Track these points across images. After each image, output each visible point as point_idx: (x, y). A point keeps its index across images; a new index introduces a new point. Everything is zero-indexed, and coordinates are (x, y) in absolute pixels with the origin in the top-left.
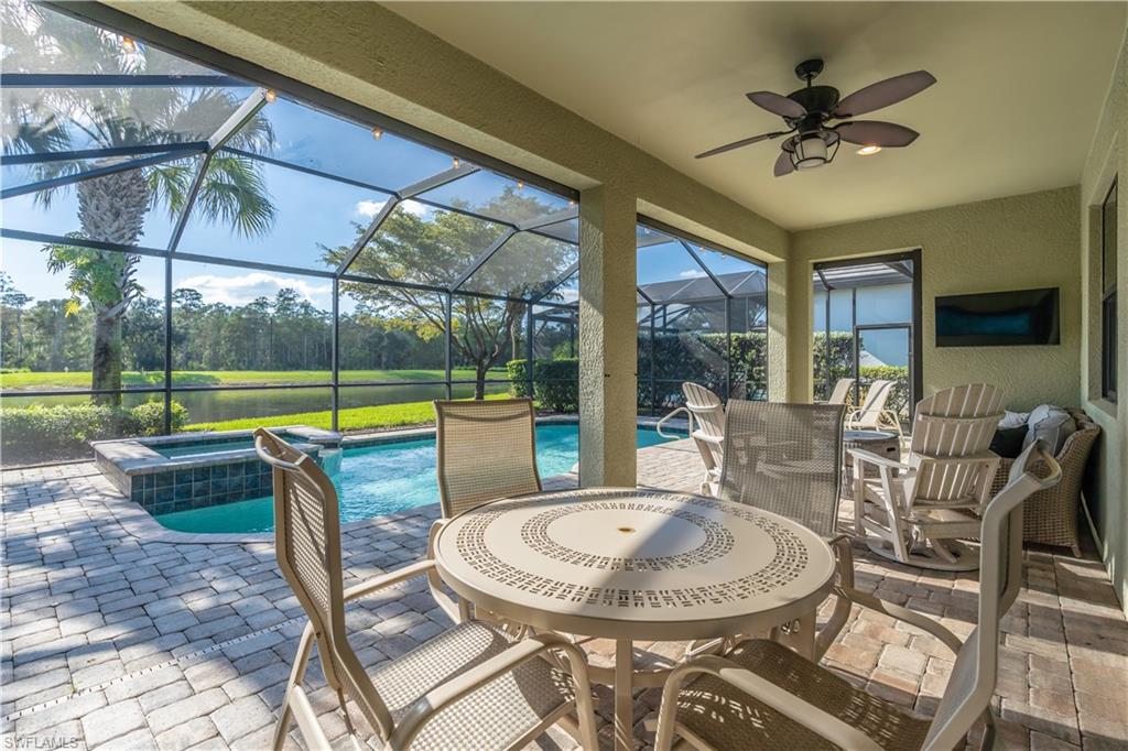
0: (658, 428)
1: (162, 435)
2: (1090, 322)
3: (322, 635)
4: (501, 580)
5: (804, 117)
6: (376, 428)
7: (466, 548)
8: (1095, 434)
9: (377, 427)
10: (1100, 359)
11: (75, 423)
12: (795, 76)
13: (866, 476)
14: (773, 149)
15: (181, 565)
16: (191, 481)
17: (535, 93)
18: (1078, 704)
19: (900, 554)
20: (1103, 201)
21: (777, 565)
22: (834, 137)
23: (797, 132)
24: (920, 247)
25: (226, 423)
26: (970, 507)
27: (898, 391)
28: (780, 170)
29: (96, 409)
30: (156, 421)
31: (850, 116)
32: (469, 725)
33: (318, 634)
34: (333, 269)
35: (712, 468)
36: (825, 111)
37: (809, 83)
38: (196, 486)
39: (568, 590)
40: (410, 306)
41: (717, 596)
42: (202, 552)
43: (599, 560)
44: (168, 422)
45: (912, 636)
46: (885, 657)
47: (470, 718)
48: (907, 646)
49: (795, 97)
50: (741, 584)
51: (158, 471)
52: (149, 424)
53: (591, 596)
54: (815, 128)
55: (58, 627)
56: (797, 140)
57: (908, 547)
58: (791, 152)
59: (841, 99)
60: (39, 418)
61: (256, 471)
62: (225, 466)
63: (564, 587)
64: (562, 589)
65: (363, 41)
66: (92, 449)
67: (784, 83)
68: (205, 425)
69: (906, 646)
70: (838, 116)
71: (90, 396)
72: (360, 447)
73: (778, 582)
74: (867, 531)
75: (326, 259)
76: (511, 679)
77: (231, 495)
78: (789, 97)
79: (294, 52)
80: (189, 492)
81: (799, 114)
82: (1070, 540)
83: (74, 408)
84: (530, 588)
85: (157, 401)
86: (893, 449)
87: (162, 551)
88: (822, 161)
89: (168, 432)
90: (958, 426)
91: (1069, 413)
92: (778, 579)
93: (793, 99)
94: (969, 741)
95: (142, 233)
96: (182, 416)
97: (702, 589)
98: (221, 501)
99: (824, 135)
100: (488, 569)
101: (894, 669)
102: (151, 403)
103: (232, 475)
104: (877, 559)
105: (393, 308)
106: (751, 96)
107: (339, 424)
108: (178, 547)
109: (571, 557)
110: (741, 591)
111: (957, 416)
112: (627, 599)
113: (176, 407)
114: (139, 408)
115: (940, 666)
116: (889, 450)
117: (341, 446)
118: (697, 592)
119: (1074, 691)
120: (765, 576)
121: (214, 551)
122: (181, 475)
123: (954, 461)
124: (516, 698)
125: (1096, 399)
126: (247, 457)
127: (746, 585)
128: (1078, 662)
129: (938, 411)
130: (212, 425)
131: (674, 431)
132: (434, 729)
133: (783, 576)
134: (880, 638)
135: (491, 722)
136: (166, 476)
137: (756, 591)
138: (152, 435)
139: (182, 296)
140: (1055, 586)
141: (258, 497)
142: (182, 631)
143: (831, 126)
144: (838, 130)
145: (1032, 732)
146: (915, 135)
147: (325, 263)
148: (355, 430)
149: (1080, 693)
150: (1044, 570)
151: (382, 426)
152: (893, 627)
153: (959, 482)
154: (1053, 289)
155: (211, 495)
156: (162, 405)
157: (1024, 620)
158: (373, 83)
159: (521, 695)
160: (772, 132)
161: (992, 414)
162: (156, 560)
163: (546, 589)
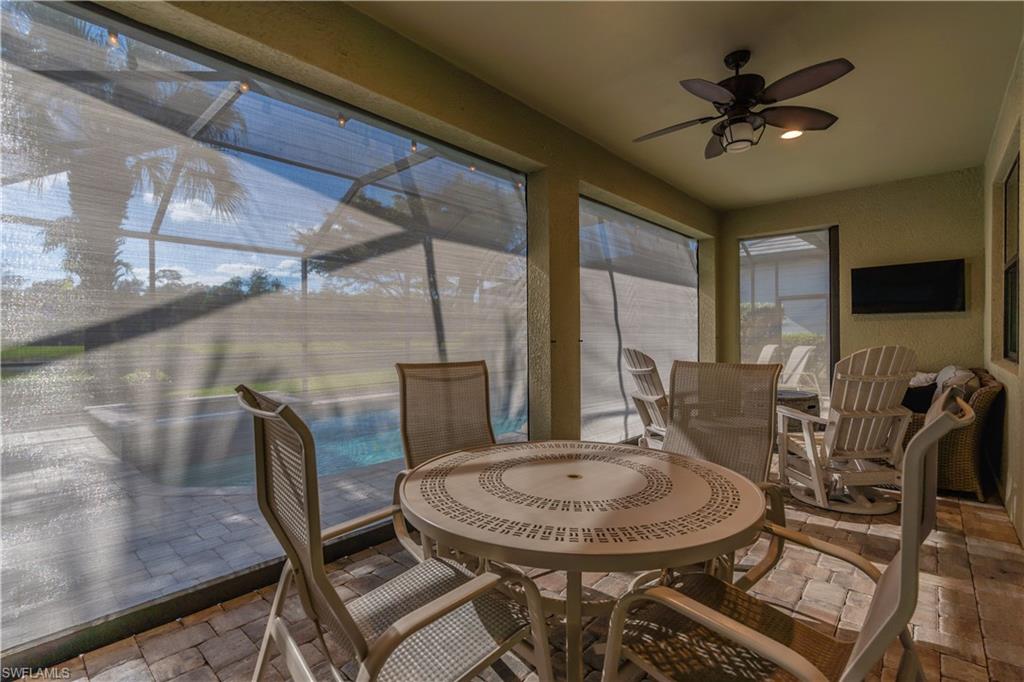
2: (993, 290)
3: (300, 571)
4: (462, 520)
5: (732, 102)
7: (430, 493)
8: (997, 390)
10: (1002, 324)
12: (724, 65)
13: (789, 431)
14: (705, 133)
15: (169, 515)
18: (984, 632)
19: (820, 500)
20: (1005, 178)
21: (712, 506)
22: (760, 121)
23: (726, 117)
24: (837, 223)
26: (884, 456)
27: (817, 356)
28: (711, 152)
29: (88, 377)
31: (775, 101)
32: (434, 651)
33: (297, 571)
34: (301, 249)
35: (649, 424)
36: (752, 97)
37: (737, 72)
39: (523, 528)
40: (372, 283)
41: (659, 532)
42: (187, 504)
43: (550, 503)
45: (832, 572)
46: (808, 591)
47: (436, 644)
49: (724, 84)
50: (680, 521)
53: (545, 533)
54: (743, 113)
56: (726, 124)
57: (827, 494)
58: (721, 135)
59: (766, 86)
63: (519, 526)
64: (517, 528)
65: (328, 35)
66: (86, 414)
67: (714, 71)
68: (188, 392)
69: (827, 581)
70: (764, 102)
73: (714, 520)
74: (791, 479)
75: (294, 240)
76: (471, 609)
78: (719, 84)
79: (265, 46)
81: (727, 100)
82: (975, 486)
83: (68, 378)
84: (489, 527)
85: (143, 370)
86: (814, 407)
88: (749, 143)
90: (873, 385)
91: (973, 372)
92: (713, 518)
93: (723, 86)
94: (885, 663)
95: (127, 218)
96: (166, 383)
97: (645, 527)
99: (750, 119)
100: (450, 511)
101: (817, 601)
102: (138, 372)
104: (800, 506)
105: (356, 284)
106: (684, 84)
108: (166, 500)
109: (525, 500)
110: (680, 528)
111: (872, 374)
112: (577, 535)
113: (161, 375)
114: (128, 377)
115: (858, 599)
116: (810, 407)
118: (641, 529)
119: (980, 619)
120: (702, 514)
121: (197, 502)
123: (870, 415)
124: (477, 626)
125: (998, 360)
127: (685, 523)
128: (983, 594)
129: (855, 371)
132: (403, 653)
133: (718, 514)
134: (804, 574)
135: (454, 648)
137: (695, 528)
139: (164, 276)
140: (960, 527)
143: (758, 111)
144: (763, 115)
145: (943, 656)
146: (834, 119)
147: (293, 244)
149: (985, 621)
150: (951, 513)
152: (815, 565)
153: (873, 434)
154: (959, 260)
156: (148, 374)
157: (933, 558)
159: (481, 624)
160: (704, 117)
161: (905, 372)
163: (503, 528)
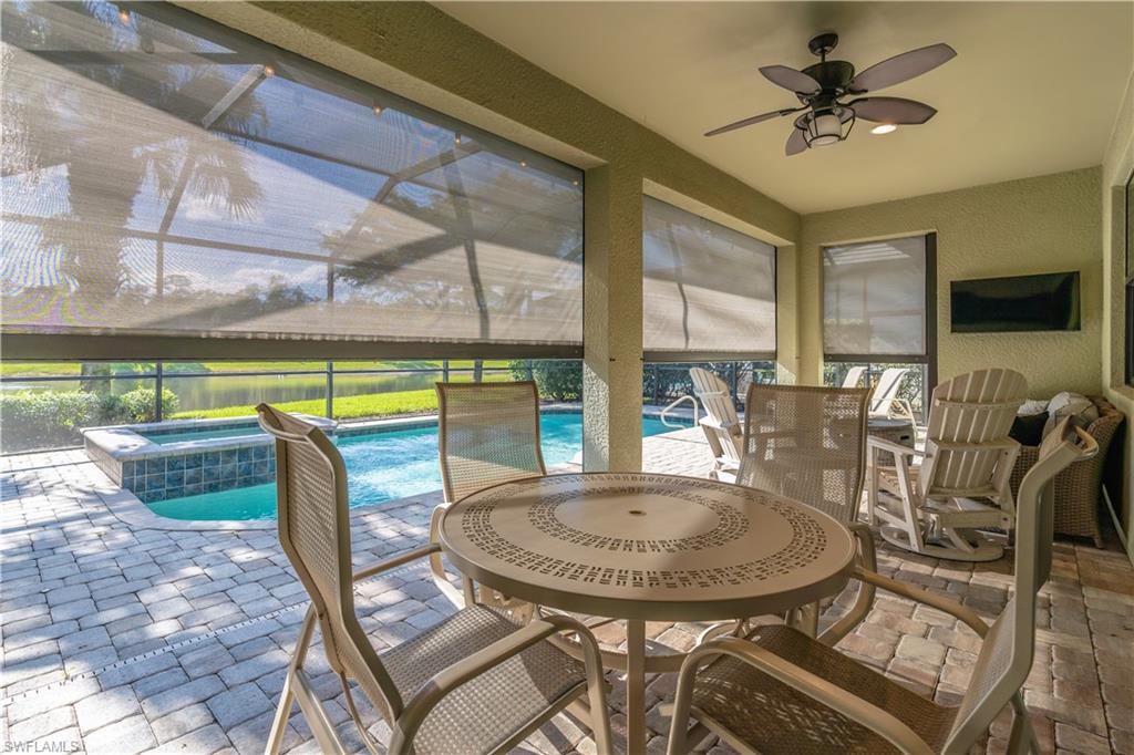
0: (662, 418)
1: (153, 421)
2: (1112, 306)
3: (325, 616)
4: (510, 561)
5: (817, 93)
6: (370, 416)
7: (473, 529)
8: (1119, 421)
9: (372, 415)
10: (1123, 345)
11: (63, 409)
12: (809, 50)
13: (880, 464)
14: (787, 125)
15: (174, 552)
16: (183, 468)
17: (539, 69)
18: (1104, 697)
19: (914, 545)
20: (1126, 181)
21: (795, 548)
22: (848, 113)
23: (810, 109)
24: (935, 230)
25: (218, 411)
26: (988, 495)
27: (910, 380)
28: (792, 149)
29: (85, 395)
30: (146, 408)
31: (866, 91)
32: (477, 710)
33: (322, 616)
34: (327, 254)
35: (720, 456)
36: (841, 87)
37: (823, 58)
38: (188, 473)
39: (580, 571)
40: (407, 292)
41: (735, 577)
42: (195, 539)
43: (610, 543)
44: (158, 409)
45: (929, 626)
46: (902, 648)
47: (479, 702)
48: (925, 636)
49: (809, 71)
50: (759, 565)
51: (150, 457)
52: (139, 411)
53: (604, 576)
54: (829, 104)
55: (49, 613)
56: (810, 117)
57: (924, 538)
58: (804, 129)
59: (856, 75)
60: (27, 405)
61: (249, 458)
62: (217, 452)
63: (576, 568)
64: (573, 569)
65: (365, 13)
66: (82, 436)
67: (798, 57)
68: (196, 413)
70: (853, 92)
71: (79, 382)
72: (354, 435)
73: (797, 564)
75: (320, 244)
76: (520, 663)
77: (224, 483)
78: (803, 71)
79: (294, 24)
80: (180, 480)
81: (813, 90)
82: (1092, 529)
83: (63, 395)
84: (541, 568)
85: (146, 387)
86: (907, 437)
87: (154, 537)
88: (835, 139)
89: (159, 419)
90: (977, 412)
91: (1090, 400)
92: (796, 561)
93: (807, 74)
94: (992, 732)
95: (132, 216)
96: (172, 403)
97: (719, 571)
98: (213, 488)
99: (838, 111)
100: (496, 550)
101: (913, 660)
102: (141, 389)
103: (225, 462)
104: (892, 550)
105: (388, 294)
106: (763, 71)
107: (334, 412)
108: (171, 534)
109: (581, 538)
110: (759, 573)
111: (975, 401)
112: (635, 579)
113: (167, 393)
114: (129, 395)
115: (961, 657)
116: (903, 438)
117: (336, 434)
118: (714, 573)
119: (1100, 683)
120: (784, 557)
121: (207, 538)
122: (174, 462)
123: (972, 448)
124: (526, 682)
125: (1118, 386)
126: (240, 444)
127: (764, 566)
128: (1103, 653)
129: (956, 396)
130: (203, 413)
131: (678, 420)
132: (441, 712)
133: (802, 557)
134: (897, 628)
135: (500, 707)
136: (157, 463)
137: (776, 573)
138: (142, 422)
139: (172, 282)
140: (1077, 577)
141: (251, 485)
142: (176, 618)
143: (846, 103)
144: (853, 106)
145: (1057, 724)
146: (932, 112)
148: (349, 418)
149: (1106, 685)
150: (1065, 561)
151: (377, 415)
152: (911, 617)
153: (977, 469)
154: (1074, 273)
155: (203, 483)
156: (152, 392)
157: (1047, 611)
158: (375, 56)
159: (530, 679)
160: (784, 108)
161: (1012, 399)
162: (148, 547)
163: (557, 570)
